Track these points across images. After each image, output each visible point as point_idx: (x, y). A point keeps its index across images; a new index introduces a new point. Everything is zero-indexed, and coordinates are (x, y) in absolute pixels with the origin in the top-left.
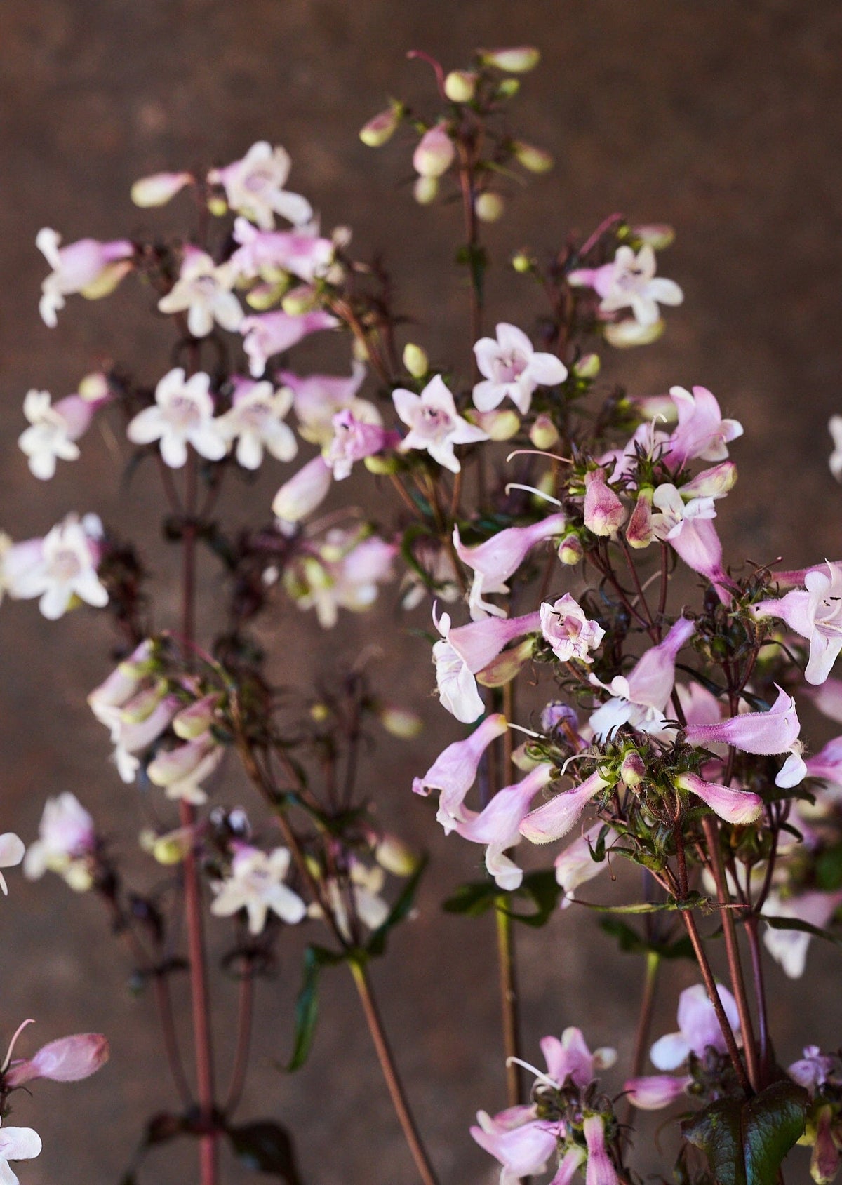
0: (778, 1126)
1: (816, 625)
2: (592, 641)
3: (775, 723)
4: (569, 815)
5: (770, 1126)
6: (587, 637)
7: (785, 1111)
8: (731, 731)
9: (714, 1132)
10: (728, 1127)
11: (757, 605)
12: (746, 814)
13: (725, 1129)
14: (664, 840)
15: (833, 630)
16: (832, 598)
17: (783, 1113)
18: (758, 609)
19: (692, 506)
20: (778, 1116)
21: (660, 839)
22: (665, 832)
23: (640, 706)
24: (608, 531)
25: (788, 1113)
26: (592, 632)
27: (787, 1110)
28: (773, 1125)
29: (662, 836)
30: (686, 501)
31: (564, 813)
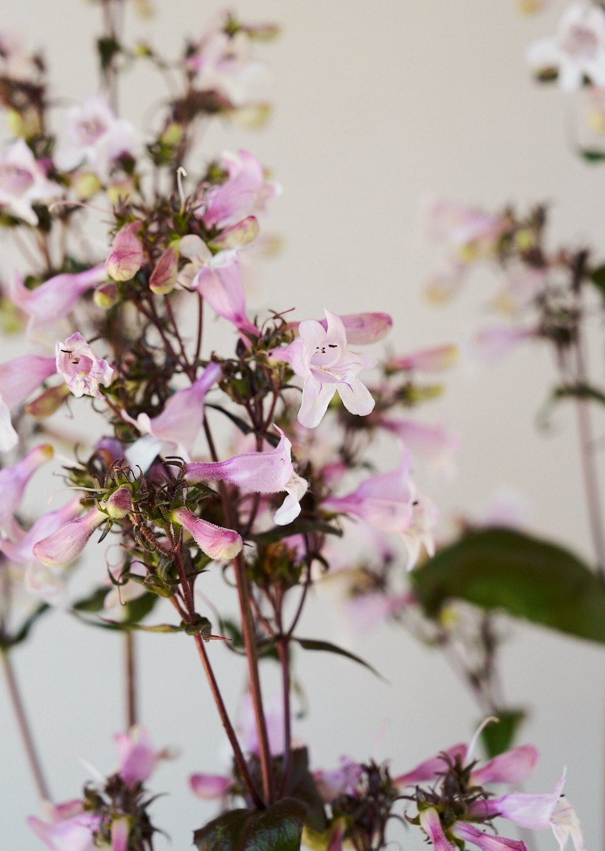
0: (274, 845)
1: (311, 370)
2: (102, 378)
3: (272, 463)
4: (74, 542)
5: (266, 843)
6: (96, 375)
7: (282, 829)
8: (229, 470)
9: (217, 844)
10: (228, 841)
11: (270, 351)
12: (222, 551)
13: (226, 843)
14: (163, 571)
15: (330, 375)
16: (330, 346)
17: (280, 831)
18: (270, 354)
19: (219, 257)
20: (274, 833)
21: (161, 570)
22: (165, 563)
23: (171, 443)
24: (123, 276)
25: (286, 832)
26: (101, 371)
27: (284, 827)
28: (269, 843)
29: (163, 566)
30: (214, 252)
31: (69, 541)
